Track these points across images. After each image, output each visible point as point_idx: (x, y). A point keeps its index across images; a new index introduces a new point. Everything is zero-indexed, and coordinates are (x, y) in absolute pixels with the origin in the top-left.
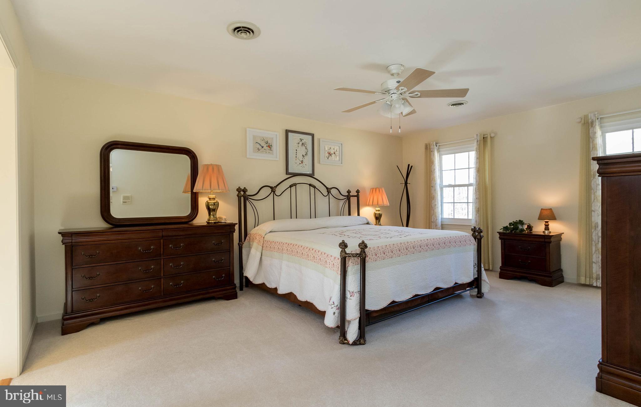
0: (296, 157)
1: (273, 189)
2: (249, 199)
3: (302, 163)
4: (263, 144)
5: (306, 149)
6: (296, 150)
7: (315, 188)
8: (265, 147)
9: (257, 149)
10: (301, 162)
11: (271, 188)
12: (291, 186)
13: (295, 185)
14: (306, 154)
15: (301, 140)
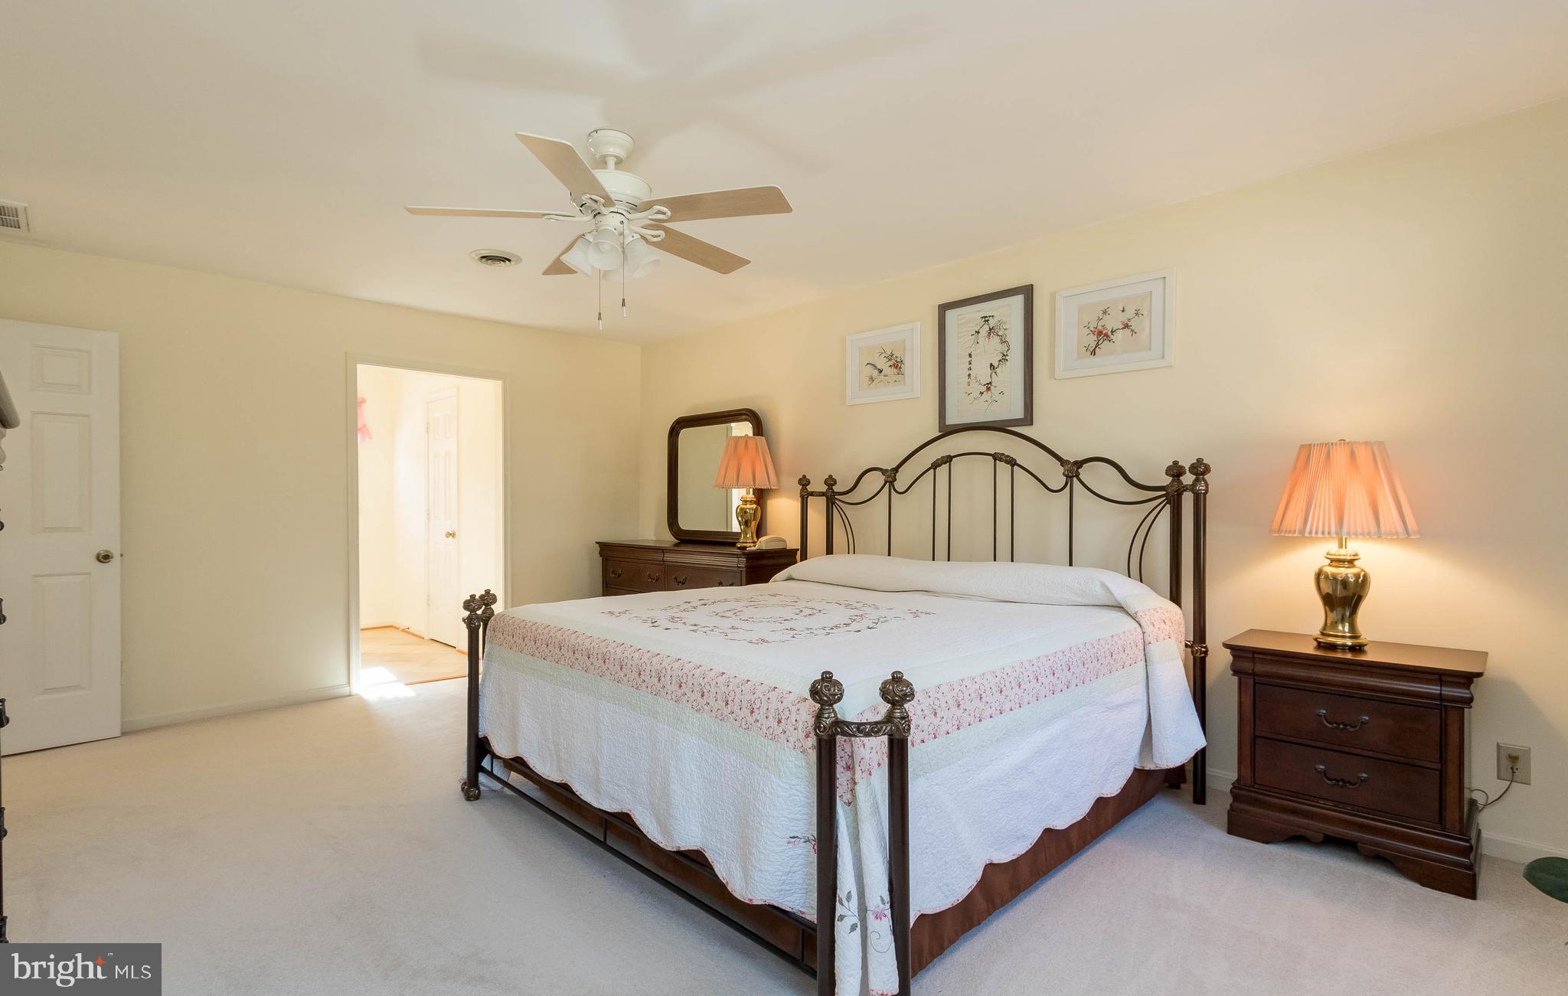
0: (969, 375)
1: (890, 476)
2: (839, 503)
3: (988, 389)
4: (882, 363)
5: (1003, 342)
6: (970, 356)
7: (1013, 466)
8: (887, 370)
9: (868, 378)
10: (984, 389)
11: (883, 471)
12: (935, 466)
13: (948, 459)
14: (1004, 358)
15: (986, 319)
